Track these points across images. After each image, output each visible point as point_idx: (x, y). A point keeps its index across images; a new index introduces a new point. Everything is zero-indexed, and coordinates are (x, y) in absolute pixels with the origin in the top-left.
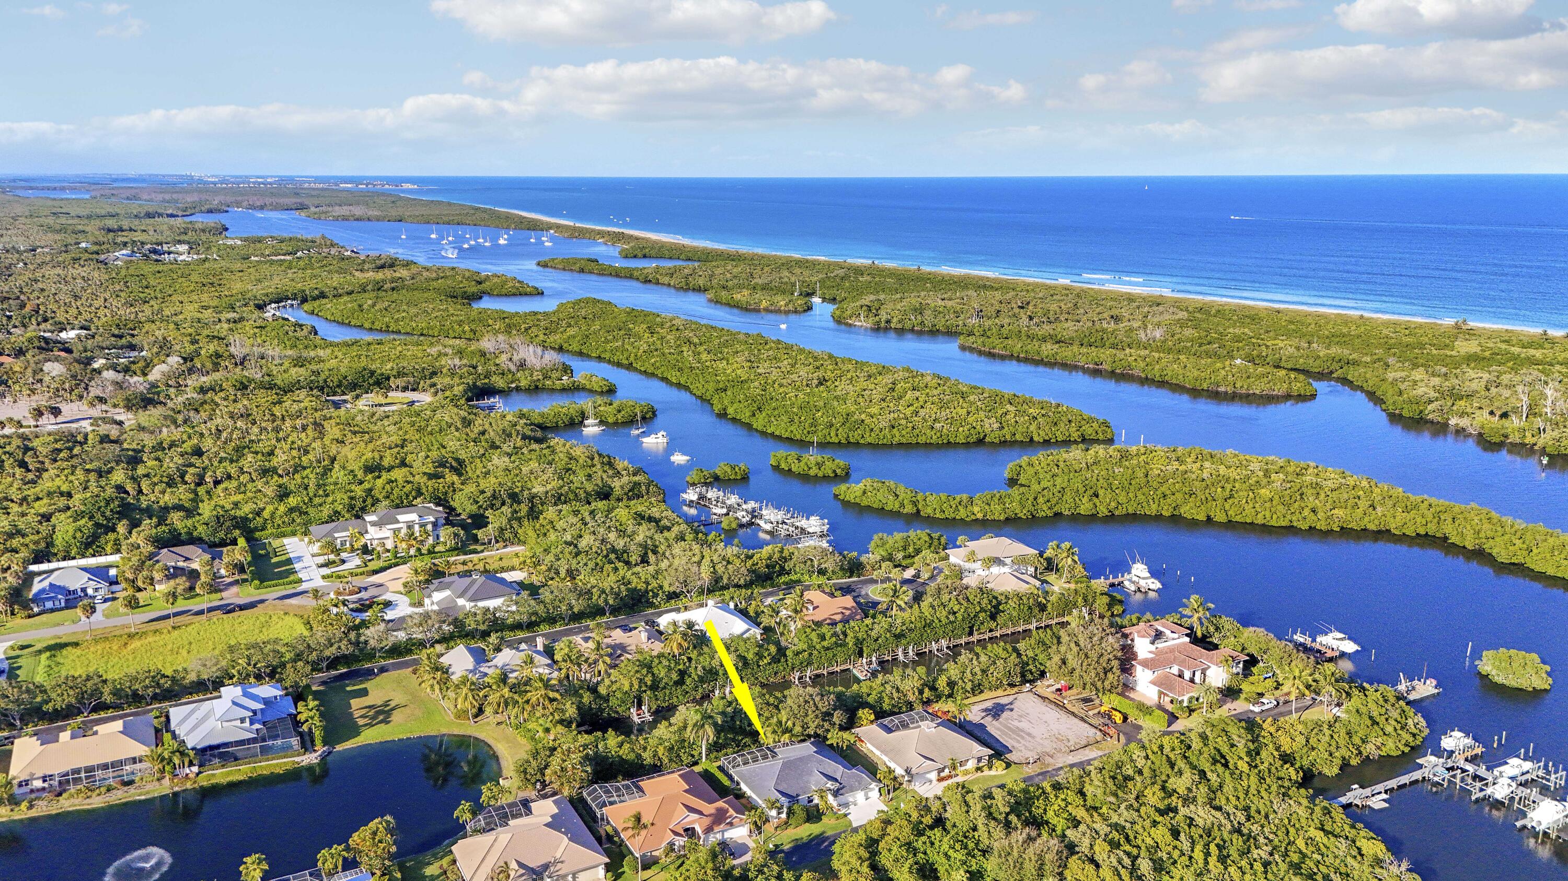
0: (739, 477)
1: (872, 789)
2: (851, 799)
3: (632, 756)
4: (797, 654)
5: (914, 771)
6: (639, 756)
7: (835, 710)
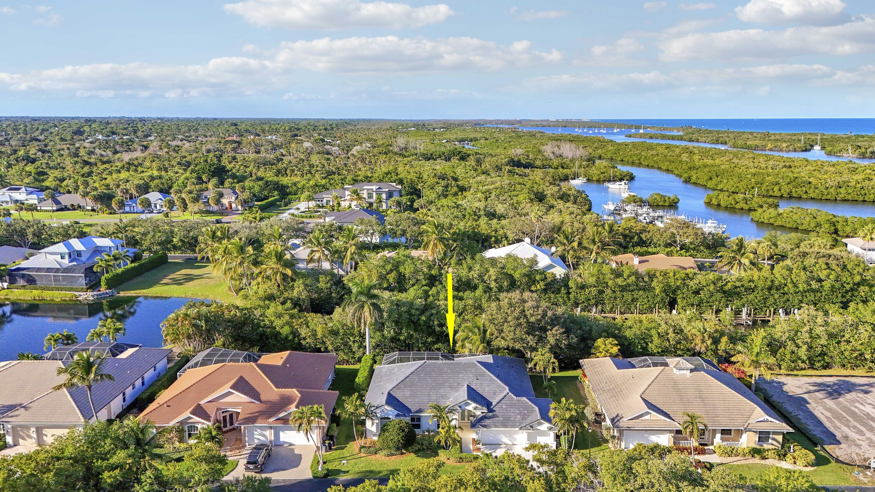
0: (667, 204)
1: (543, 434)
2: (505, 440)
3: (285, 331)
4: (583, 287)
5: (624, 423)
6: (295, 334)
7: (553, 325)
